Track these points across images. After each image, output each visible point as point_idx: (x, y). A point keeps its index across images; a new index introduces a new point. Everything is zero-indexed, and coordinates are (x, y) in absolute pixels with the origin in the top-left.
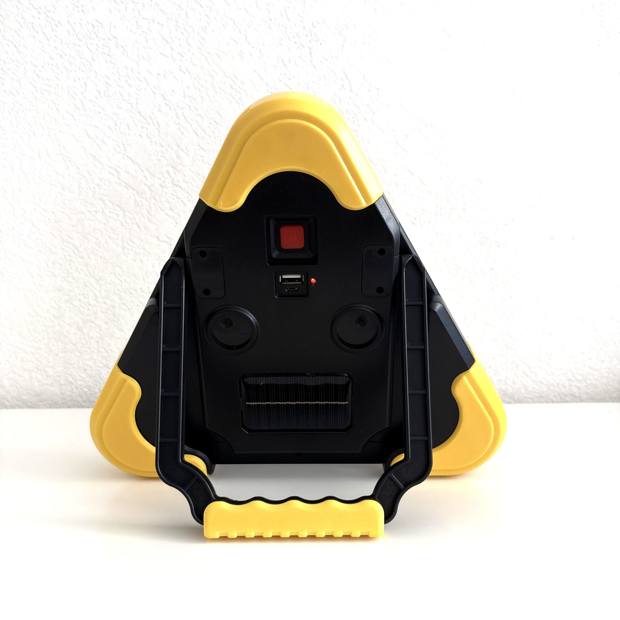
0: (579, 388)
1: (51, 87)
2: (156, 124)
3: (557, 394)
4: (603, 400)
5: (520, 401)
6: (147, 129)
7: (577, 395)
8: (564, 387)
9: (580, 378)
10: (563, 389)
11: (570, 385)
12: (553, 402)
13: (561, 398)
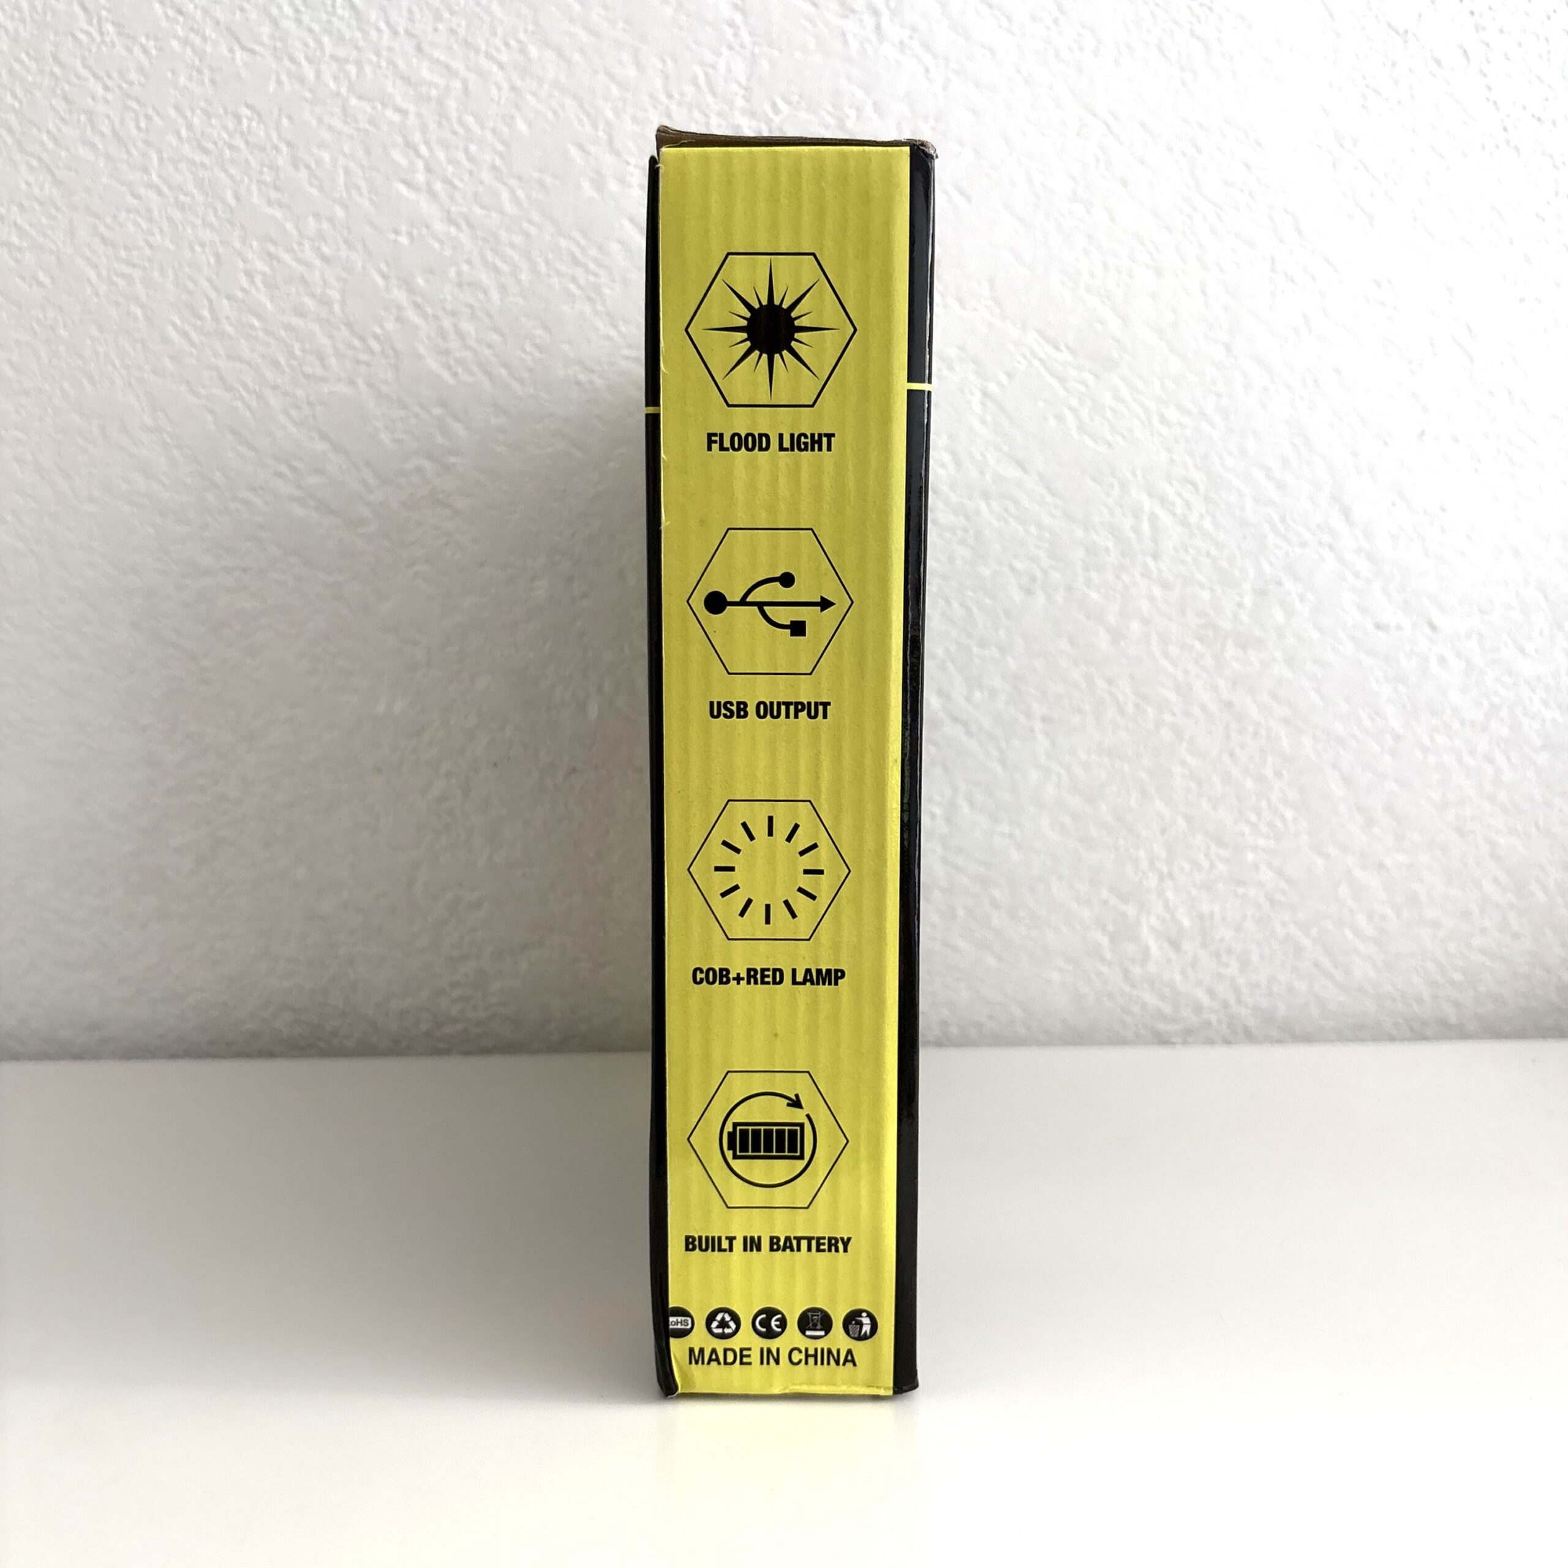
0: (1457, 1004)
1: (134, 266)
2: (391, 353)
3: (1401, 1021)
4: (1519, 1034)
5: (1307, 1038)
6: (368, 364)
7: (1453, 1020)
8: (1420, 1000)
9: (1458, 977)
10: (1415, 1007)
11: (1435, 997)
12: (1392, 1039)
13: (1412, 1030)
